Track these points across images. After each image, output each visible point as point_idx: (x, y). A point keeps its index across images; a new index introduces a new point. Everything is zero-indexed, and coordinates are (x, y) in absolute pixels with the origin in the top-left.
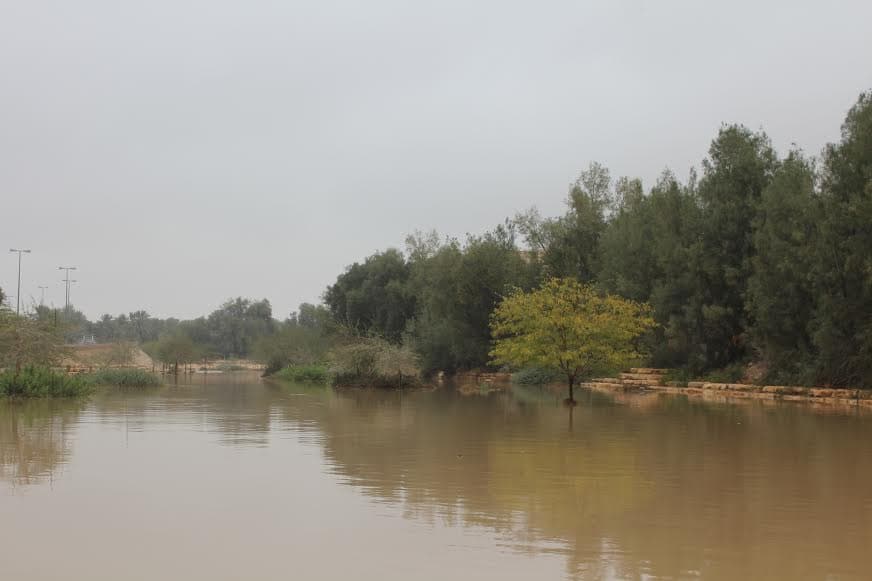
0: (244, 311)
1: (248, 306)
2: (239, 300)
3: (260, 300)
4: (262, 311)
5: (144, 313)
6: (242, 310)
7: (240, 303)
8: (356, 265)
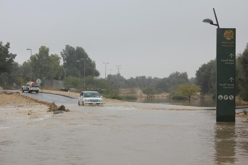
0: (178, 76)
1: (179, 75)
2: (177, 72)
3: (184, 72)
4: (184, 76)
5: (144, 76)
6: (177, 75)
7: (177, 73)
8: (205, 64)
